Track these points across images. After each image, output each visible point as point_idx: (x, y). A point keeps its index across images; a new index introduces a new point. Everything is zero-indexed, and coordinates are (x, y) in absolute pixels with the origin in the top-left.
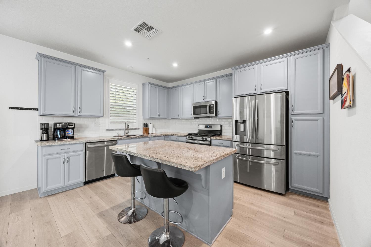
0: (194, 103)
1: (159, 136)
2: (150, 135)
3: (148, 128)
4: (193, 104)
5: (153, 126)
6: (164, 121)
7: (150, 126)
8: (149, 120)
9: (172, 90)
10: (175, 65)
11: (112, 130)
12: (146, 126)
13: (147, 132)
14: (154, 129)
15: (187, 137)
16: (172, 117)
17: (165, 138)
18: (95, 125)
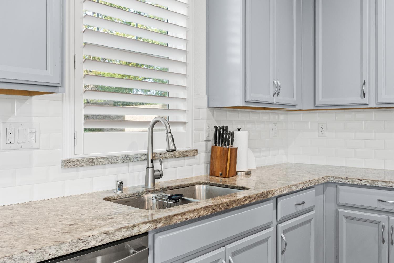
16: (321, 100)
17: (317, 194)
18: (10, 140)
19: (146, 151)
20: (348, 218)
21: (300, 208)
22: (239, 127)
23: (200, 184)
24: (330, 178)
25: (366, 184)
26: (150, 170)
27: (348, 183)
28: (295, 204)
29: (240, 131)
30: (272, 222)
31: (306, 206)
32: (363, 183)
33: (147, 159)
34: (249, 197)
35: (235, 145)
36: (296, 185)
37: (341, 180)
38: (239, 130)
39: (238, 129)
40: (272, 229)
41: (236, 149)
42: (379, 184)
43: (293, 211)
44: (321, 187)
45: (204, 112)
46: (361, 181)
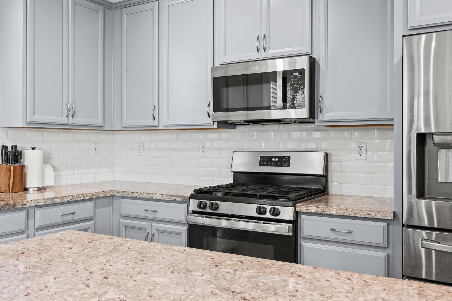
0: (217, 64)
1: (70, 202)
2: (32, 197)
3: (23, 167)
4: (214, 69)
5: (46, 160)
6: (92, 136)
8: (28, 133)
9: (125, 15)
13: (18, 185)
14: (49, 170)
15: (194, 204)
20: (126, 227)
21: (69, 218)
24: (114, 192)
25: (137, 196)
27: (126, 195)
28: (61, 214)
29: (34, 150)
31: (79, 216)
32: (135, 195)
36: (61, 198)
37: (121, 193)
38: (27, 148)
39: (32, 148)
42: (145, 196)
46: (133, 193)
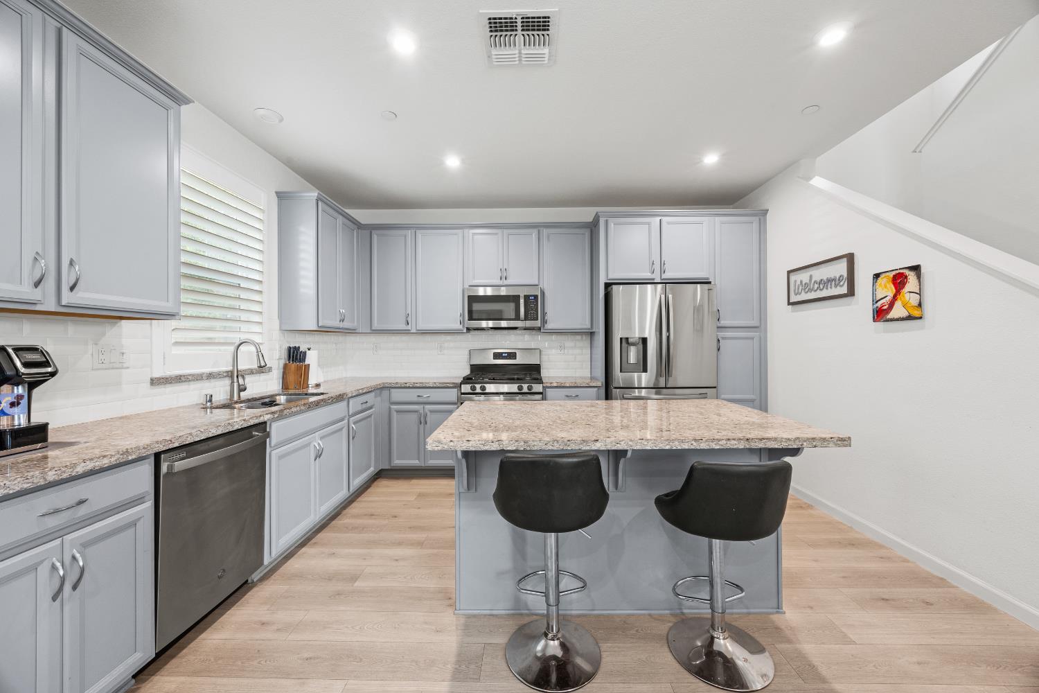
1: (364, 393)
3: (306, 367)
7: (312, 359)
9: (375, 236)
10: (453, 162)
11: (179, 379)
12: (295, 355)
15: (466, 388)
16: (376, 326)
17: (376, 397)
18: (103, 361)
19: (230, 368)
20: (398, 411)
21: (364, 406)
22: (309, 347)
23: (279, 395)
24: (385, 384)
26: (236, 384)
27: (398, 386)
28: (361, 403)
30: (345, 416)
31: (368, 405)
32: (408, 385)
33: (232, 377)
34: (332, 397)
35: (307, 363)
36: (362, 389)
37: (392, 385)
38: (309, 349)
40: (346, 421)
41: (309, 365)
42: (418, 385)
43: (360, 408)
44: (378, 391)
45: (276, 334)
46: (406, 384)
